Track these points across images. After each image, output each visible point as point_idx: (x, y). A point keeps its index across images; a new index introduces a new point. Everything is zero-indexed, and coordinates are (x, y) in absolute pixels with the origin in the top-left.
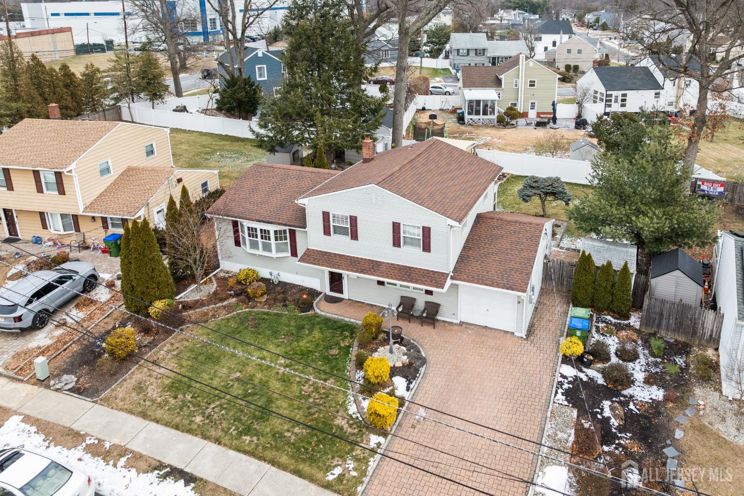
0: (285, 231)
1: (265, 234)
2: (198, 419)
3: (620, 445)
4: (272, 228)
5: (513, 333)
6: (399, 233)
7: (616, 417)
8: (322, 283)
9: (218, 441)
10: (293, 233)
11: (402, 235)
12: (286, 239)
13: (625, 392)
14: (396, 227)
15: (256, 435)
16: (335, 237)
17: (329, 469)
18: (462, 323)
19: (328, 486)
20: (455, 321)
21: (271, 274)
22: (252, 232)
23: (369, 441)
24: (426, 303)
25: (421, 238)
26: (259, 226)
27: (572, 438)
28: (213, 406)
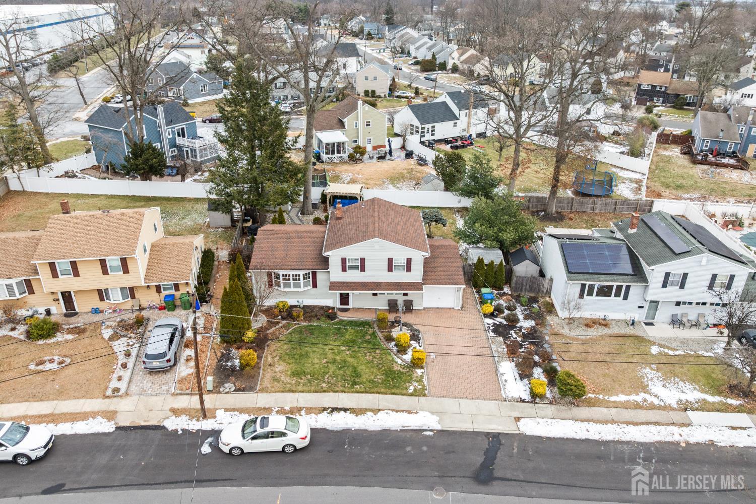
0: (309, 273)
1: (296, 278)
2: (324, 385)
3: (525, 348)
4: (301, 273)
5: (453, 308)
6: (392, 263)
7: (519, 336)
8: (335, 302)
9: (343, 391)
10: (314, 274)
11: (394, 264)
12: (309, 278)
13: (517, 325)
14: (390, 261)
15: (361, 384)
16: (349, 272)
17: (407, 388)
18: (425, 309)
19: (411, 395)
20: (420, 308)
21: (298, 301)
22: (286, 277)
23: (417, 373)
24: (405, 301)
25: (406, 265)
26: (291, 273)
27: (506, 350)
28: (326, 377)
